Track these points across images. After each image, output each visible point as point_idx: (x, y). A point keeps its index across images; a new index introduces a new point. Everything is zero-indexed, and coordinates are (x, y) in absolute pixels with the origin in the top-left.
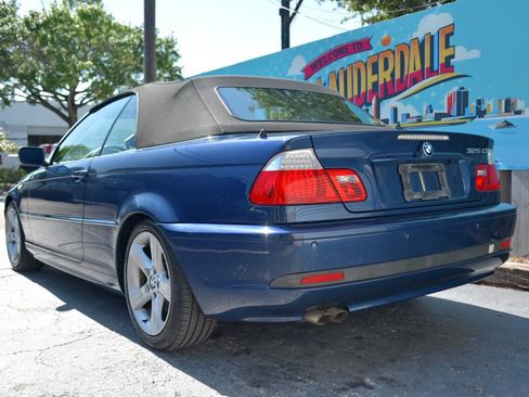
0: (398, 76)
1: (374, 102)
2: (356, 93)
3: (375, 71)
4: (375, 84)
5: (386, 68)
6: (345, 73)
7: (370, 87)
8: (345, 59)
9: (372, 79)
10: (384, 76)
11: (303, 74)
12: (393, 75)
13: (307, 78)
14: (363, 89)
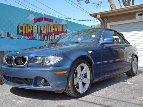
0: (58, 31)
1: (53, 35)
2: (49, 31)
3: (54, 28)
4: (54, 31)
5: (56, 28)
6: (47, 25)
7: (53, 31)
8: (47, 22)
9: (53, 29)
10: (56, 30)
11: (34, 21)
12: (57, 30)
13: (35, 22)
14: (51, 31)
